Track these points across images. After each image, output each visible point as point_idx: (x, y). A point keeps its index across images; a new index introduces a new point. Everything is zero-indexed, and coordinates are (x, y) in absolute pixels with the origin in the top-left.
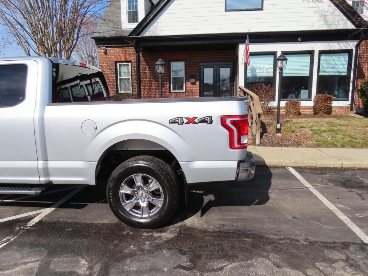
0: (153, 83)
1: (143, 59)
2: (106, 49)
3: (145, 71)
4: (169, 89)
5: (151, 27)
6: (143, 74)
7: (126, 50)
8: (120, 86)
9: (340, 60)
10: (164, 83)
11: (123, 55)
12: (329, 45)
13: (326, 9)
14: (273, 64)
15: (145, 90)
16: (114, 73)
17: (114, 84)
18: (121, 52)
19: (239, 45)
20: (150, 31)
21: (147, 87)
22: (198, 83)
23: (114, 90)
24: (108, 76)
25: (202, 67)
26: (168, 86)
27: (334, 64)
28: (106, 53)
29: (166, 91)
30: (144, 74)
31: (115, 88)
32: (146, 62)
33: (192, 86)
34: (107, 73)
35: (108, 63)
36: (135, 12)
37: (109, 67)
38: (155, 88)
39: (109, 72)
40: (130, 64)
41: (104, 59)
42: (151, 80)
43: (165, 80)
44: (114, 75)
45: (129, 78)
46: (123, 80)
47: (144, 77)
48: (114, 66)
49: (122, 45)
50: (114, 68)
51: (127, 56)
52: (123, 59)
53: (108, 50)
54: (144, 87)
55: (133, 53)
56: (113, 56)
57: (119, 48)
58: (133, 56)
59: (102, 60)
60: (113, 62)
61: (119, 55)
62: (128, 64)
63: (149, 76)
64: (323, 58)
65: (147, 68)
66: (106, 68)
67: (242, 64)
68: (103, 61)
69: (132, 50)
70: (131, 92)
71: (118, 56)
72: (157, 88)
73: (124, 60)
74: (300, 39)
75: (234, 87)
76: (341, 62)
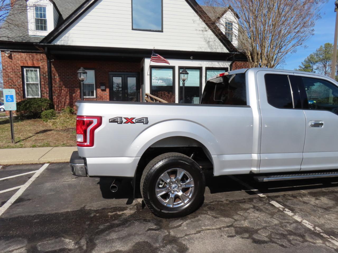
0: (63, 89)
1: (52, 66)
2: (11, 54)
3: (55, 77)
4: (79, 95)
5: (62, 37)
7: (34, 56)
8: (28, 91)
10: (75, 89)
11: (30, 61)
13: (209, 36)
14: (172, 76)
15: (54, 95)
16: (20, 78)
17: (20, 89)
18: (28, 58)
19: (144, 59)
22: (108, 90)
23: (20, 95)
24: (13, 81)
25: (111, 76)
26: (79, 91)
28: (10, 57)
29: (77, 97)
31: (21, 93)
32: (56, 69)
33: (102, 93)
34: (12, 78)
35: (13, 67)
36: (43, 21)
37: (15, 71)
38: (65, 94)
39: (14, 76)
40: (38, 70)
41: (9, 63)
42: (61, 86)
43: (76, 86)
44: (20, 80)
45: (37, 83)
46: (31, 86)
47: (54, 83)
48: (21, 70)
49: (30, 51)
50: (21, 72)
51: (35, 62)
52: (30, 64)
53: (12, 55)
55: (41, 59)
56: (19, 60)
57: (26, 53)
58: (42, 63)
59: (6, 65)
60: (19, 67)
61: (26, 61)
62: (35, 69)
63: (59, 82)
64: (208, 73)
65: (57, 75)
67: (148, 75)
69: (40, 56)
70: (40, 97)
72: (67, 94)
73: (31, 66)
74: (192, 58)
75: (140, 94)
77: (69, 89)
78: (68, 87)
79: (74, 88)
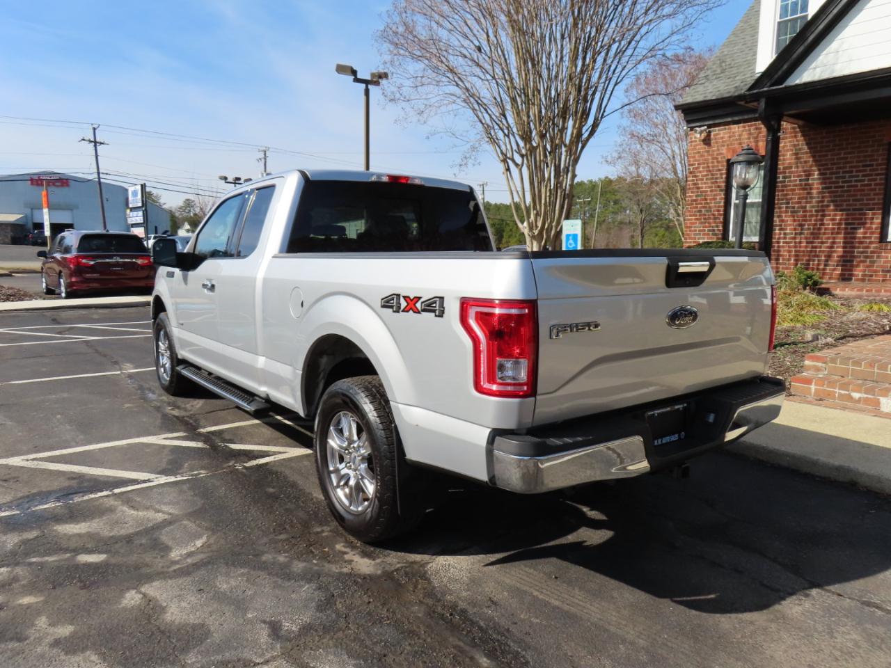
0: (829, 215)
1: (806, 147)
2: (710, 132)
3: (808, 180)
4: (879, 231)
6: (800, 189)
10: (865, 214)
15: (801, 234)
16: (721, 190)
17: (718, 219)
18: (745, 136)
20: (815, 68)
21: (809, 225)
23: (716, 234)
24: (706, 199)
26: (878, 221)
28: (707, 141)
29: (870, 238)
30: (804, 189)
31: (721, 228)
34: (704, 192)
35: (710, 165)
36: (798, 21)
37: (712, 175)
38: (834, 229)
39: (710, 187)
41: (702, 156)
42: (823, 206)
43: (869, 204)
44: (720, 195)
47: (803, 198)
48: (724, 171)
49: (741, 118)
50: (724, 176)
51: (760, 144)
53: (712, 133)
54: (800, 225)
56: (723, 146)
57: (742, 125)
59: (696, 161)
60: (722, 162)
61: (740, 144)
63: (819, 193)
65: (816, 173)
66: (702, 180)
68: (699, 160)
70: (758, 239)
71: (737, 146)
72: (839, 229)
77: (847, 215)
78: (844, 207)
79: (862, 209)
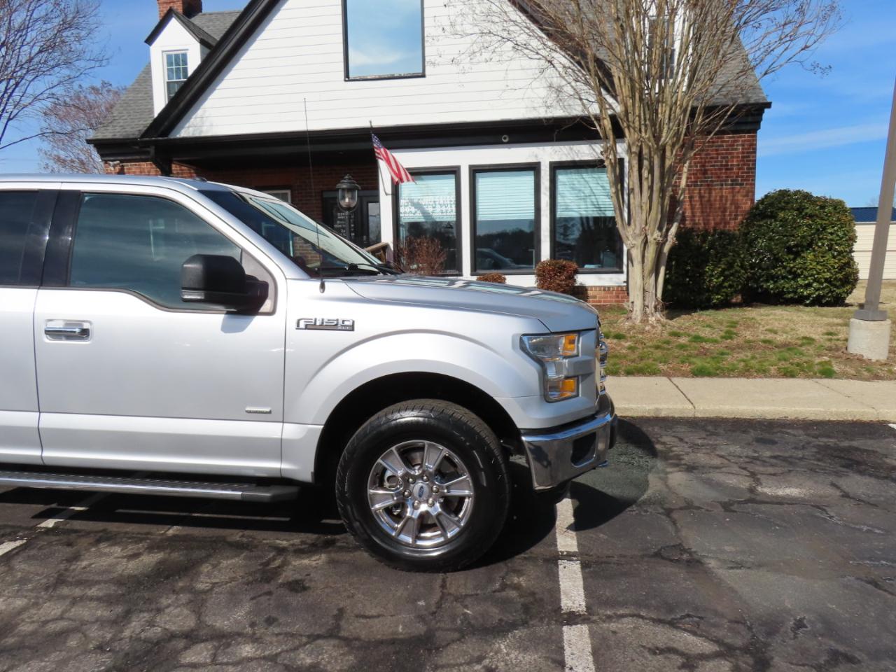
2: (123, 166)
5: (190, 118)
9: (600, 182)
12: (571, 149)
14: (454, 193)
25: (329, 202)
27: (587, 192)
64: (562, 178)
67: (386, 194)
74: (505, 138)
76: (602, 187)
